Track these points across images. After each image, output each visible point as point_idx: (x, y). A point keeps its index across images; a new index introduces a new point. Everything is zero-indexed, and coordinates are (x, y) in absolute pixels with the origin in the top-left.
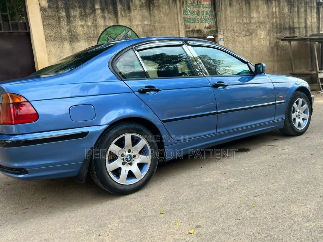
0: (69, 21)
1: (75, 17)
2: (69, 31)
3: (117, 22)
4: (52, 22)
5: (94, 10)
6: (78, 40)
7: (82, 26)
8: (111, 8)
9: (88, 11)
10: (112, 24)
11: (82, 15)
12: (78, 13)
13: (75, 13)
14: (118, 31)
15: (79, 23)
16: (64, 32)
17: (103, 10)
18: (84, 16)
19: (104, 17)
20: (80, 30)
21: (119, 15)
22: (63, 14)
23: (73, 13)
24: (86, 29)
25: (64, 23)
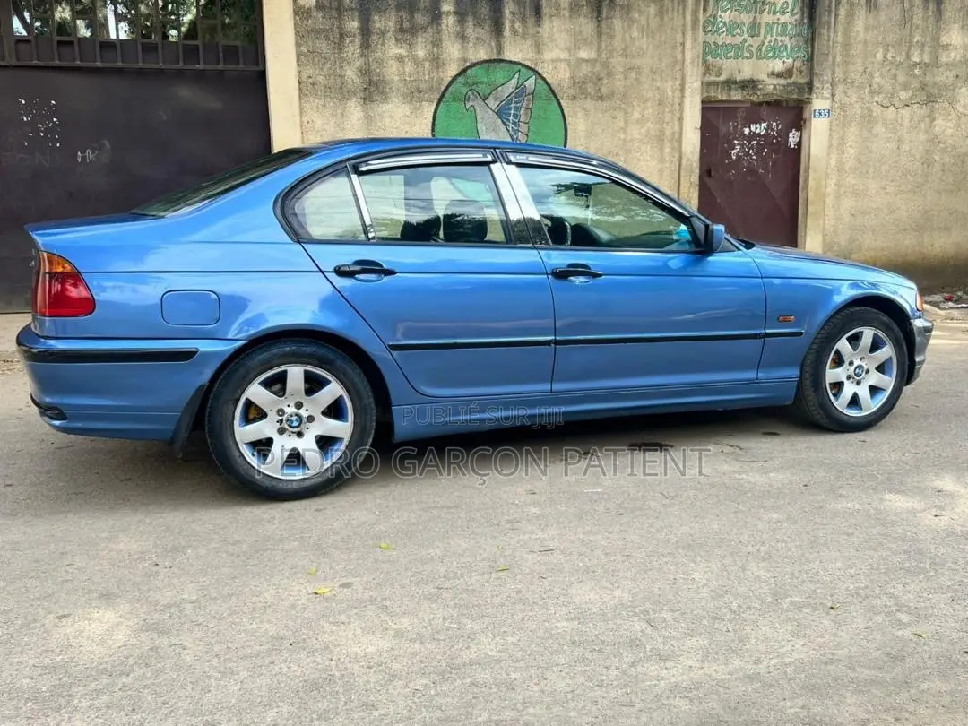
0: (366, 45)
1: (383, 33)
2: (365, 72)
3: (500, 49)
4: (323, 46)
5: (436, 16)
6: (385, 97)
7: (400, 59)
8: (485, 10)
9: (421, 19)
10: (483, 54)
11: (402, 30)
12: (391, 24)
13: (385, 22)
14: (499, 74)
15: (393, 49)
16: (351, 74)
17: (461, 15)
18: (407, 32)
19: (463, 37)
20: (392, 71)
21: (507, 32)
22: (353, 25)
23: (378, 22)
24: (409, 67)
25: (353, 48)
